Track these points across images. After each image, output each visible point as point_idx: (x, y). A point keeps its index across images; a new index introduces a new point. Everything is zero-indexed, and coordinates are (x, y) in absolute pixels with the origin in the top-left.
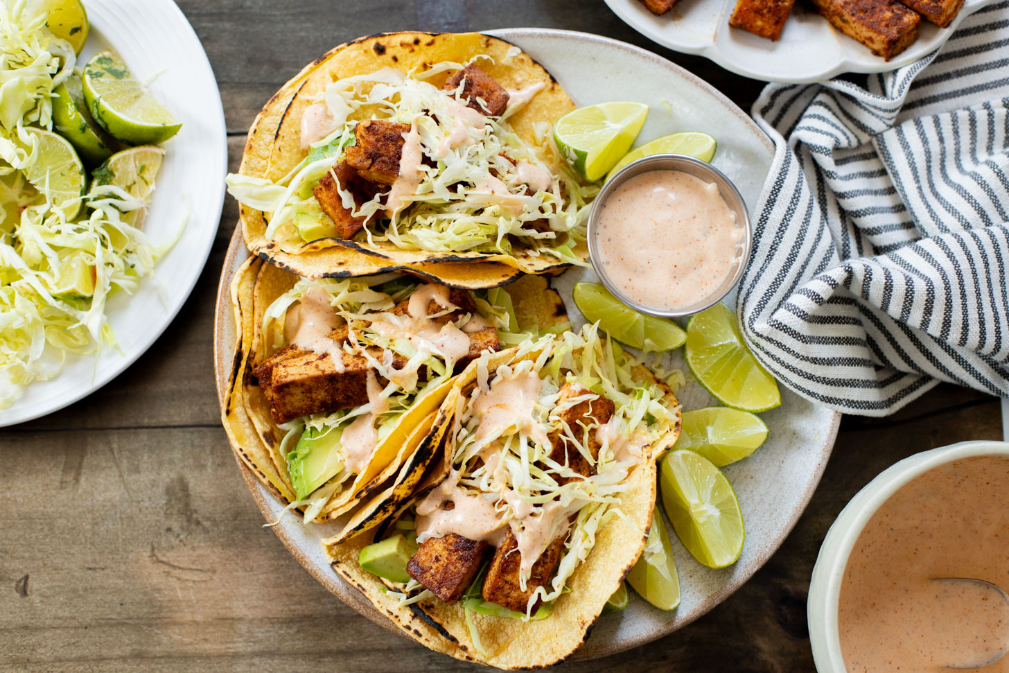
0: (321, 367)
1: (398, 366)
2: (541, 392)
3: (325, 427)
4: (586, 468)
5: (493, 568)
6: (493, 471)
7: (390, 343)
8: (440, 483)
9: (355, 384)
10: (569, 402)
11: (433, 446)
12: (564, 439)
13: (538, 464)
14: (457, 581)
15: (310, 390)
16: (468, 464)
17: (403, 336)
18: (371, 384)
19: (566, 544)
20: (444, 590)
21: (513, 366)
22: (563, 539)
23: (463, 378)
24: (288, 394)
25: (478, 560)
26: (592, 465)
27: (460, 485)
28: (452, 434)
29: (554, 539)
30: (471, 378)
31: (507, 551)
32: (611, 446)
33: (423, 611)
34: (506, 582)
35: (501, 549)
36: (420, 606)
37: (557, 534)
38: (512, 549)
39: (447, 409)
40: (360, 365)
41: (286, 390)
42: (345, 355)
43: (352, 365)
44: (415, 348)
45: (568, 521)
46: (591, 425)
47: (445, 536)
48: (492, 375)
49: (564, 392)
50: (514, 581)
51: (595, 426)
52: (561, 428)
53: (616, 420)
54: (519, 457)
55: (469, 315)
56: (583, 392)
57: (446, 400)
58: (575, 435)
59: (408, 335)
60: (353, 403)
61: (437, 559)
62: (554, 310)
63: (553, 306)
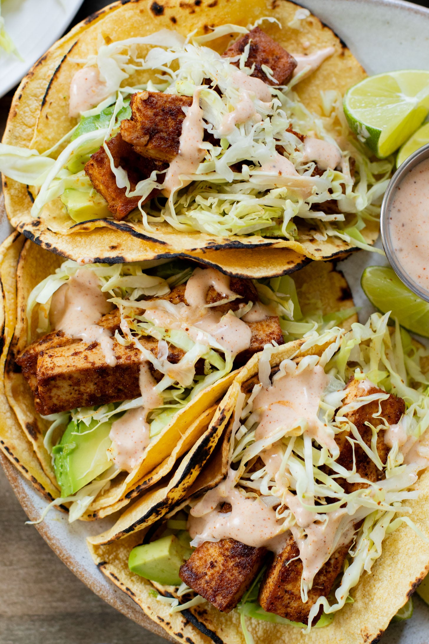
0: (91, 359)
1: (174, 359)
2: (326, 388)
3: (94, 422)
4: (374, 472)
5: (273, 576)
6: (274, 474)
7: (165, 334)
8: (217, 485)
9: (126, 377)
10: (358, 401)
11: (211, 447)
12: (352, 441)
13: (325, 469)
14: (234, 589)
15: (78, 383)
16: (246, 465)
17: (179, 327)
18: (144, 378)
19: (350, 552)
20: (219, 599)
21: (297, 360)
22: (348, 547)
23: (244, 372)
24: (55, 387)
25: (256, 567)
26: (381, 469)
27: (238, 486)
28: (231, 432)
29: (338, 546)
30: (252, 373)
31: (288, 560)
32: (401, 448)
33: (196, 618)
34: (286, 592)
35: (281, 556)
36: (193, 612)
37: (342, 542)
38: (293, 557)
39: (227, 408)
40: (133, 358)
41: (53, 382)
42: (116, 345)
43: (124, 358)
44: (192, 340)
45: (353, 529)
46: (380, 427)
47: (221, 541)
48: (275, 369)
49: (351, 390)
50: (295, 591)
51: (384, 428)
52: (349, 430)
53: (407, 420)
54: (303, 460)
55: (251, 304)
56: (373, 391)
57: (226, 397)
58: (362, 438)
59: (185, 325)
60: (124, 396)
61: (212, 565)
62: (339, 294)
63: (338, 289)
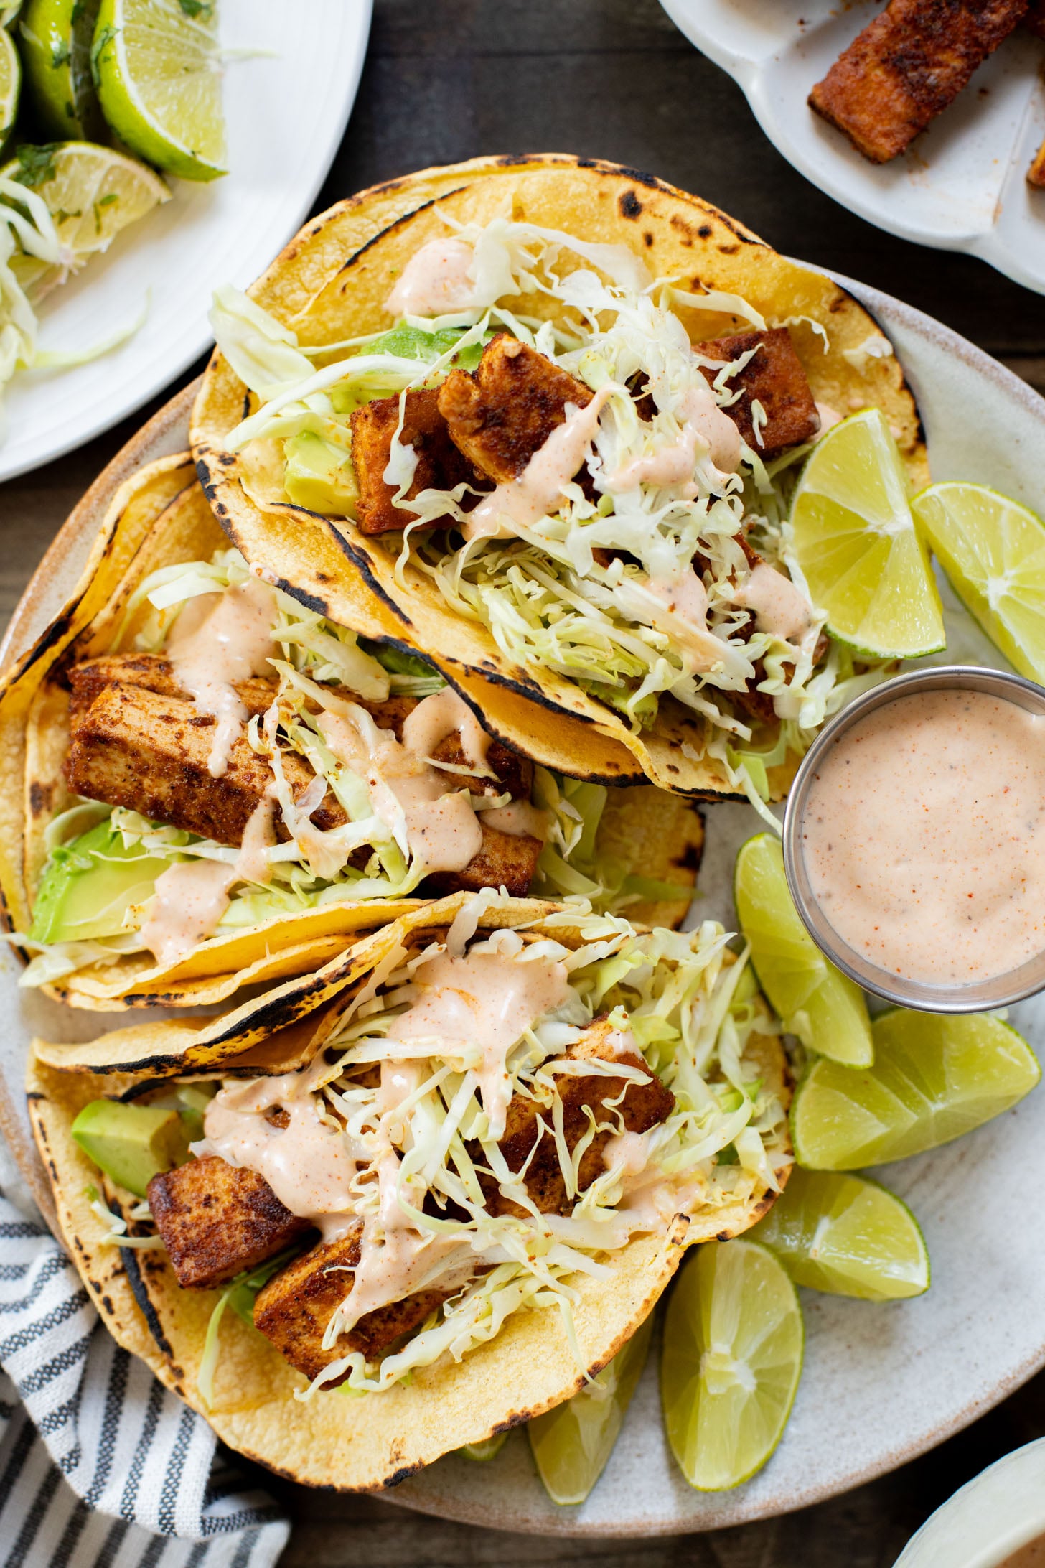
0: (185, 743)
1: (323, 821)
2: (551, 1010)
3: (138, 848)
4: (558, 1195)
5: (297, 1275)
6: (386, 1109)
7: (333, 769)
8: (282, 1074)
9: (230, 806)
10: (590, 1064)
11: (301, 1009)
12: (542, 1126)
13: (474, 1150)
14: (222, 1262)
15: (143, 770)
16: (347, 1068)
17: (364, 772)
18: (258, 821)
19: (446, 1306)
20: (189, 1264)
21: (529, 937)
22: (447, 1295)
23: (426, 912)
24: (101, 754)
25: (279, 1243)
26: (570, 1196)
27: (320, 1094)
28: (351, 1001)
29: (430, 1287)
30: (441, 919)
31: (333, 1263)
32: (623, 1179)
33: (138, 1270)
34: (305, 1313)
35: (328, 1249)
36: (140, 1259)
37: (441, 1283)
38: (345, 1264)
39: (361, 960)
40: (256, 782)
41: (103, 746)
42: (242, 741)
43: (242, 771)
44: (368, 805)
45: (471, 1270)
46: (606, 1126)
47: (243, 1170)
48: (483, 933)
49: (592, 1036)
50: (318, 1319)
51: (614, 1131)
52: (548, 1107)
53: (662, 1134)
54: (447, 1110)
55: (508, 796)
56: (626, 1059)
57: (370, 940)
58: (565, 1129)
59: (373, 774)
60: (210, 832)
61: (207, 1202)
62: (679, 852)
63: (682, 843)
